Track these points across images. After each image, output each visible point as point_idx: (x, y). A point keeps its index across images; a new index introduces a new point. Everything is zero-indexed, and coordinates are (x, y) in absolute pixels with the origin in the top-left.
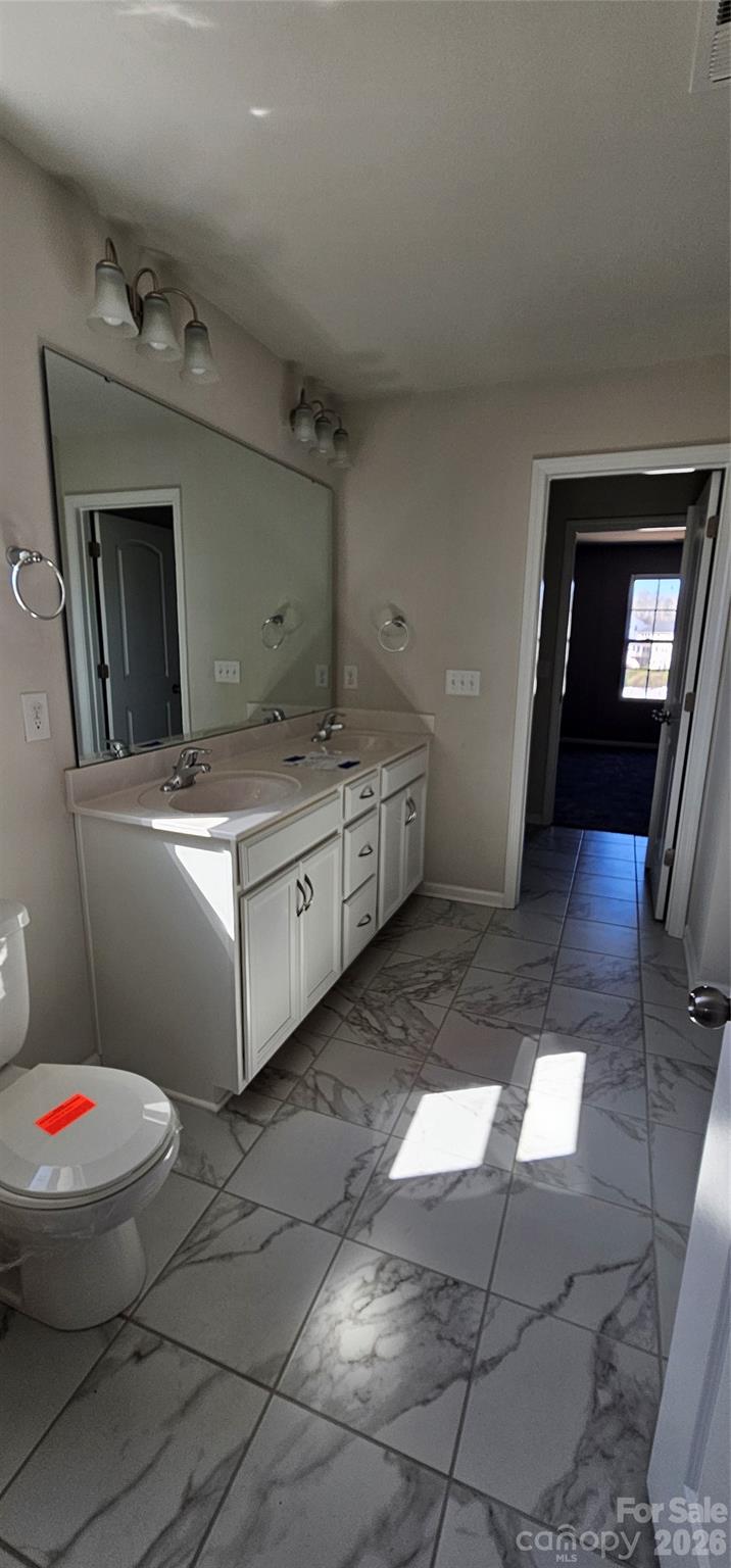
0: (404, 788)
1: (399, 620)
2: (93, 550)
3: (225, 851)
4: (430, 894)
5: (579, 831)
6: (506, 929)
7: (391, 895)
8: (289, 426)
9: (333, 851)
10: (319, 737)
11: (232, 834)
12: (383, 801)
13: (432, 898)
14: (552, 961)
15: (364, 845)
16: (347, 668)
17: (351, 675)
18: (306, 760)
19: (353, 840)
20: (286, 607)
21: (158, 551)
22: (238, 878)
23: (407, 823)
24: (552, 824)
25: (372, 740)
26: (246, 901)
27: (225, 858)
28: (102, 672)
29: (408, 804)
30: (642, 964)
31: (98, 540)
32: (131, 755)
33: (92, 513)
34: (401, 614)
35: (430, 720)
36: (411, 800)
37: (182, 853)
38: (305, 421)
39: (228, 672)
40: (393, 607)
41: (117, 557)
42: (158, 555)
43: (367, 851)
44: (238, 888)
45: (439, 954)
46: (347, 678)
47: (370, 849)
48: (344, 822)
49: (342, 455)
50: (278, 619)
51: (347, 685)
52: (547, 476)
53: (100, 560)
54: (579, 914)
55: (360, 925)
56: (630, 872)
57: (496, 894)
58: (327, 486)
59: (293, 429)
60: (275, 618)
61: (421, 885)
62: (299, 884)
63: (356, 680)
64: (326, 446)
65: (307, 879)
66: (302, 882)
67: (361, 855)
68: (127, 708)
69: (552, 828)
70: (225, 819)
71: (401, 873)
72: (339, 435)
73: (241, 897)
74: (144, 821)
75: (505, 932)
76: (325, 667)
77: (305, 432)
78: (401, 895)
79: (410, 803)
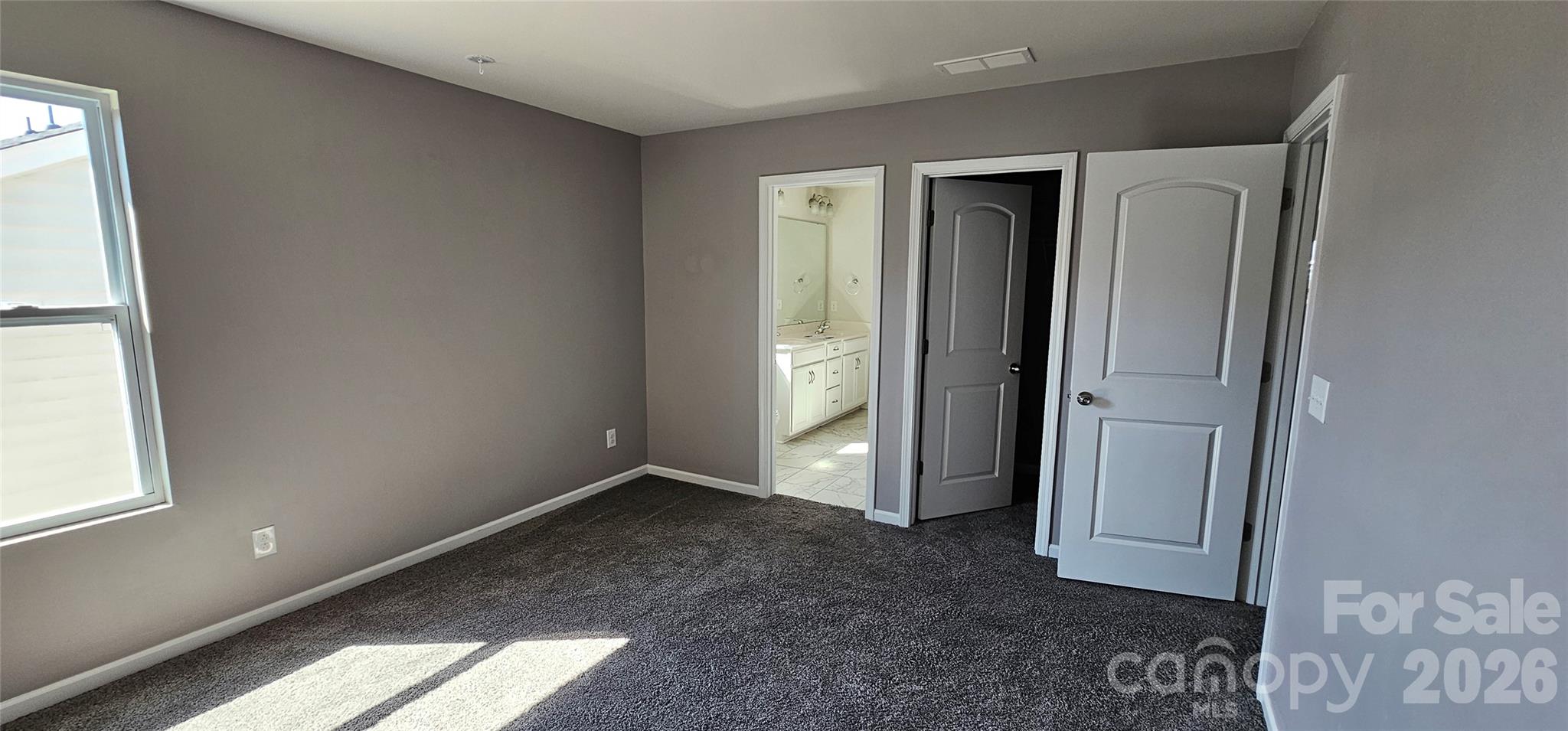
0: (855, 353)
1: (855, 281)
9: (822, 367)
12: (844, 355)
15: (834, 370)
16: (832, 302)
17: (834, 306)
18: (813, 337)
22: (792, 363)
23: (856, 368)
25: (840, 331)
34: (856, 278)
36: (858, 359)
40: (853, 276)
44: (792, 366)
47: (838, 372)
48: (827, 358)
49: (830, 213)
51: (832, 310)
55: (833, 402)
63: (836, 308)
67: (834, 373)
72: (829, 206)
73: (794, 368)
76: (822, 302)
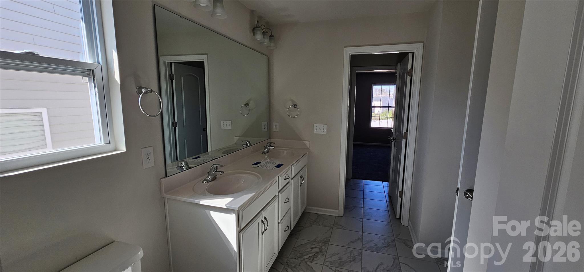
0: (300, 171)
1: (295, 105)
2: (171, 77)
3: (233, 214)
4: (309, 211)
5: (362, 180)
6: (341, 225)
7: (296, 214)
8: (252, 34)
9: (275, 203)
10: (265, 152)
11: (236, 207)
12: (292, 179)
13: (310, 213)
14: (361, 239)
15: (286, 198)
16: (274, 124)
17: (276, 127)
18: (262, 164)
19: (282, 198)
20: (250, 100)
21: (198, 77)
22: (238, 224)
23: (301, 185)
24: (352, 178)
25: (285, 152)
26: (242, 234)
27: (233, 217)
28: (174, 124)
29: (301, 177)
30: (395, 238)
31: (173, 73)
32: (190, 168)
33: (171, 63)
34: (296, 103)
35: (307, 143)
36: (302, 176)
37: (214, 215)
38: (259, 32)
39: (227, 125)
40: (292, 101)
41: (181, 79)
42: (198, 78)
43: (287, 200)
44: (239, 229)
45: (316, 239)
46: (274, 127)
47: (288, 199)
48: (278, 190)
49: (272, 44)
50: (247, 105)
51: (275, 130)
52: (349, 54)
53: (174, 81)
54: (367, 217)
55: (285, 231)
56: (384, 198)
57: (336, 211)
58: (267, 56)
59: (254, 35)
60: (245, 104)
61: (306, 209)
62: (262, 221)
63: (278, 128)
64: (266, 41)
65: (265, 218)
66: (264, 220)
67: (285, 203)
68: (184, 138)
69: (352, 179)
70: (233, 198)
71: (299, 205)
72: (271, 37)
73: (239, 233)
74: (196, 201)
75: (340, 227)
76: (266, 123)
77: (259, 36)
78: (299, 214)
79: (302, 177)
